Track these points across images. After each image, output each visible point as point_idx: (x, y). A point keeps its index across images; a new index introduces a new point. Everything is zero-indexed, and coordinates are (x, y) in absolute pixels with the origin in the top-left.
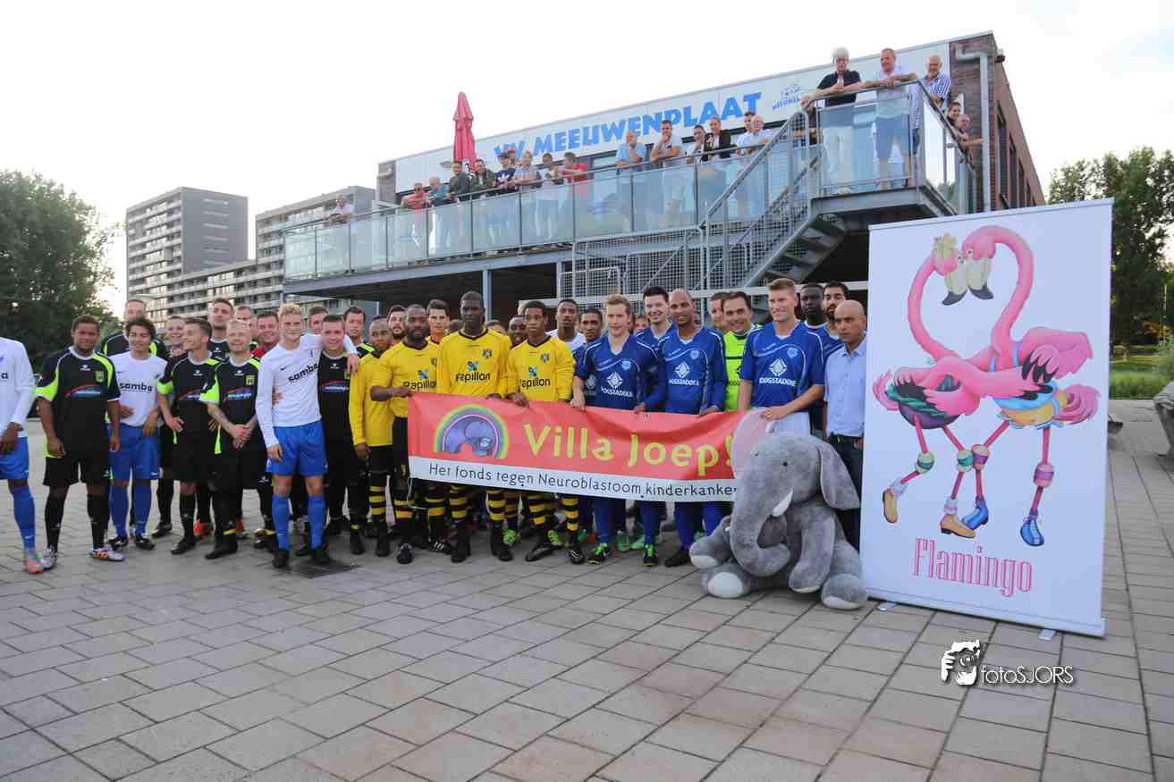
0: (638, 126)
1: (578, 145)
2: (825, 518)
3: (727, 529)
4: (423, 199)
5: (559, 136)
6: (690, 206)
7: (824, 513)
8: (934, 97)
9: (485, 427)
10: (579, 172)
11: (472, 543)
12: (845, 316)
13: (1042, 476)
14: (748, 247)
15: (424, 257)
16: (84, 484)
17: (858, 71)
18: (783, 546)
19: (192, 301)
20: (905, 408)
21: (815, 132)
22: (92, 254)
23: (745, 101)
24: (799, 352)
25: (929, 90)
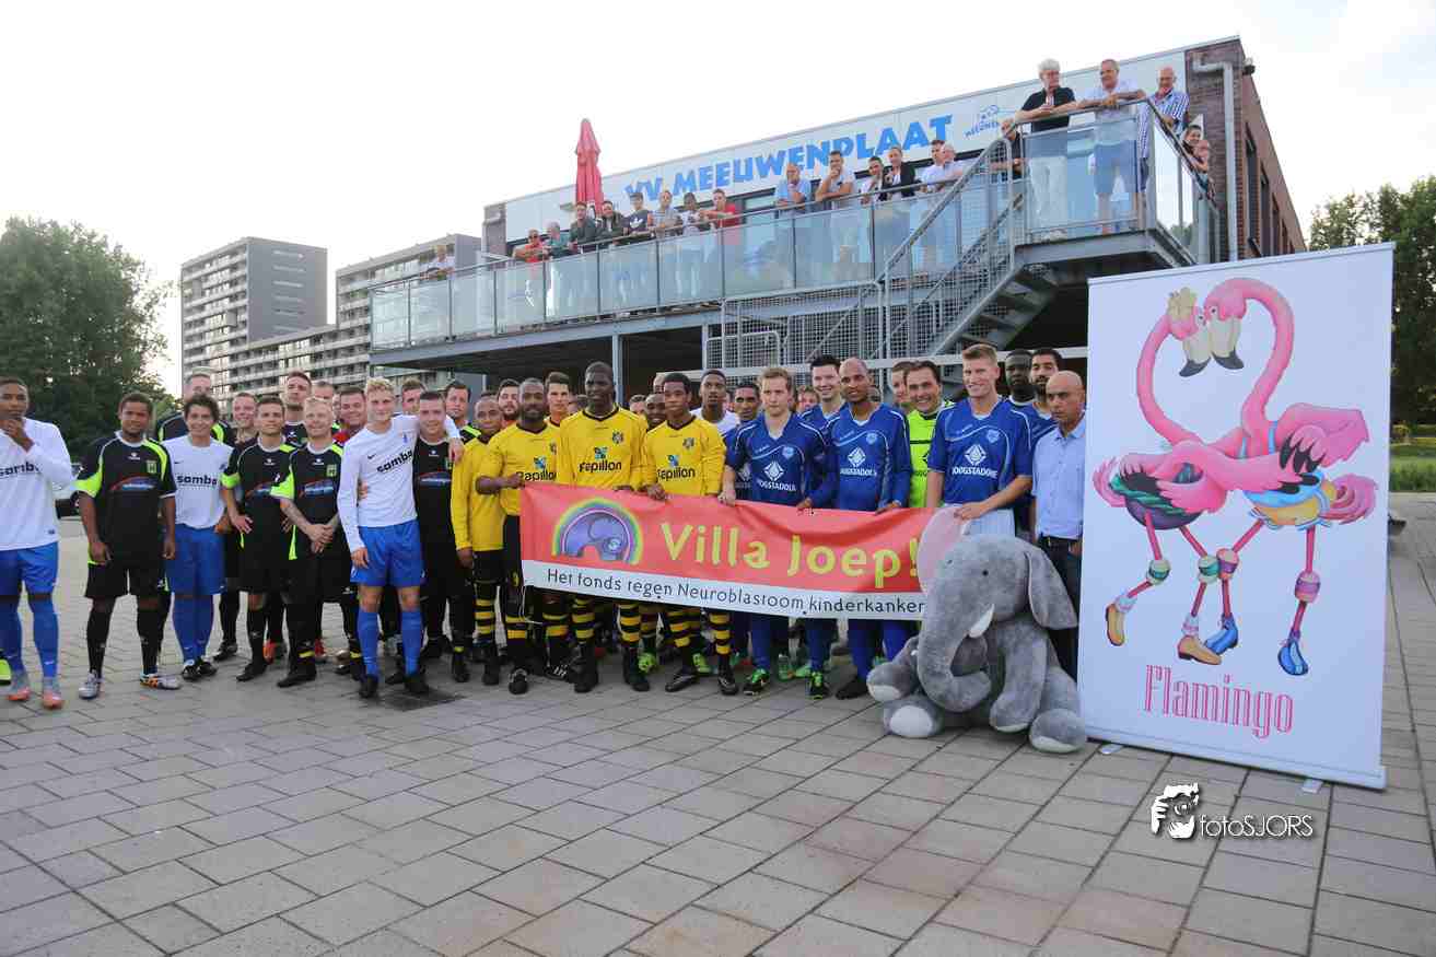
0: (801, 159)
1: (726, 183)
2: (1035, 639)
3: (913, 653)
4: (539, 250)
5: (705, 171)
6: (865, 256)
7: (1033, 634)
8: (1167, 119)
9: (614, 527)
10: (730, 215)
11: (600, 669)
12: (1059, 390)
13: (1305, 589)
14: (937, 306)
15: (540, 319)
16: (134, 597)
17: (1072, 87)
18: (982, 673)
19: (260, 375)
20: (1133, 503)
21: (1019, 165)
22: (141, 319)
23: (932, 125)
24: (1001, 436)
25: (1161, 110)
